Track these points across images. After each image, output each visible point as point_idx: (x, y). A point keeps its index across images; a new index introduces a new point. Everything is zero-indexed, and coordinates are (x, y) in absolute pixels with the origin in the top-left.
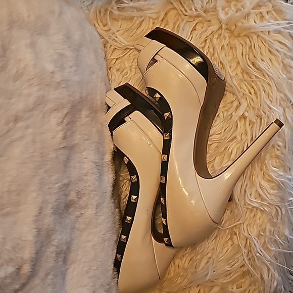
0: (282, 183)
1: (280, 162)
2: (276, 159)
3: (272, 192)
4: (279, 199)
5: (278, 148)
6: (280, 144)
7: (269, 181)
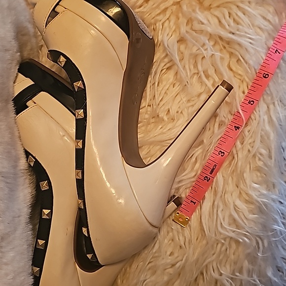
0: (265, 205)
1: (262, 177)
2: (256, 172)
3: (251, 216)
4: (260, 226)
5: (261, 157)
6: (263, 151)
7: (247, 202)
